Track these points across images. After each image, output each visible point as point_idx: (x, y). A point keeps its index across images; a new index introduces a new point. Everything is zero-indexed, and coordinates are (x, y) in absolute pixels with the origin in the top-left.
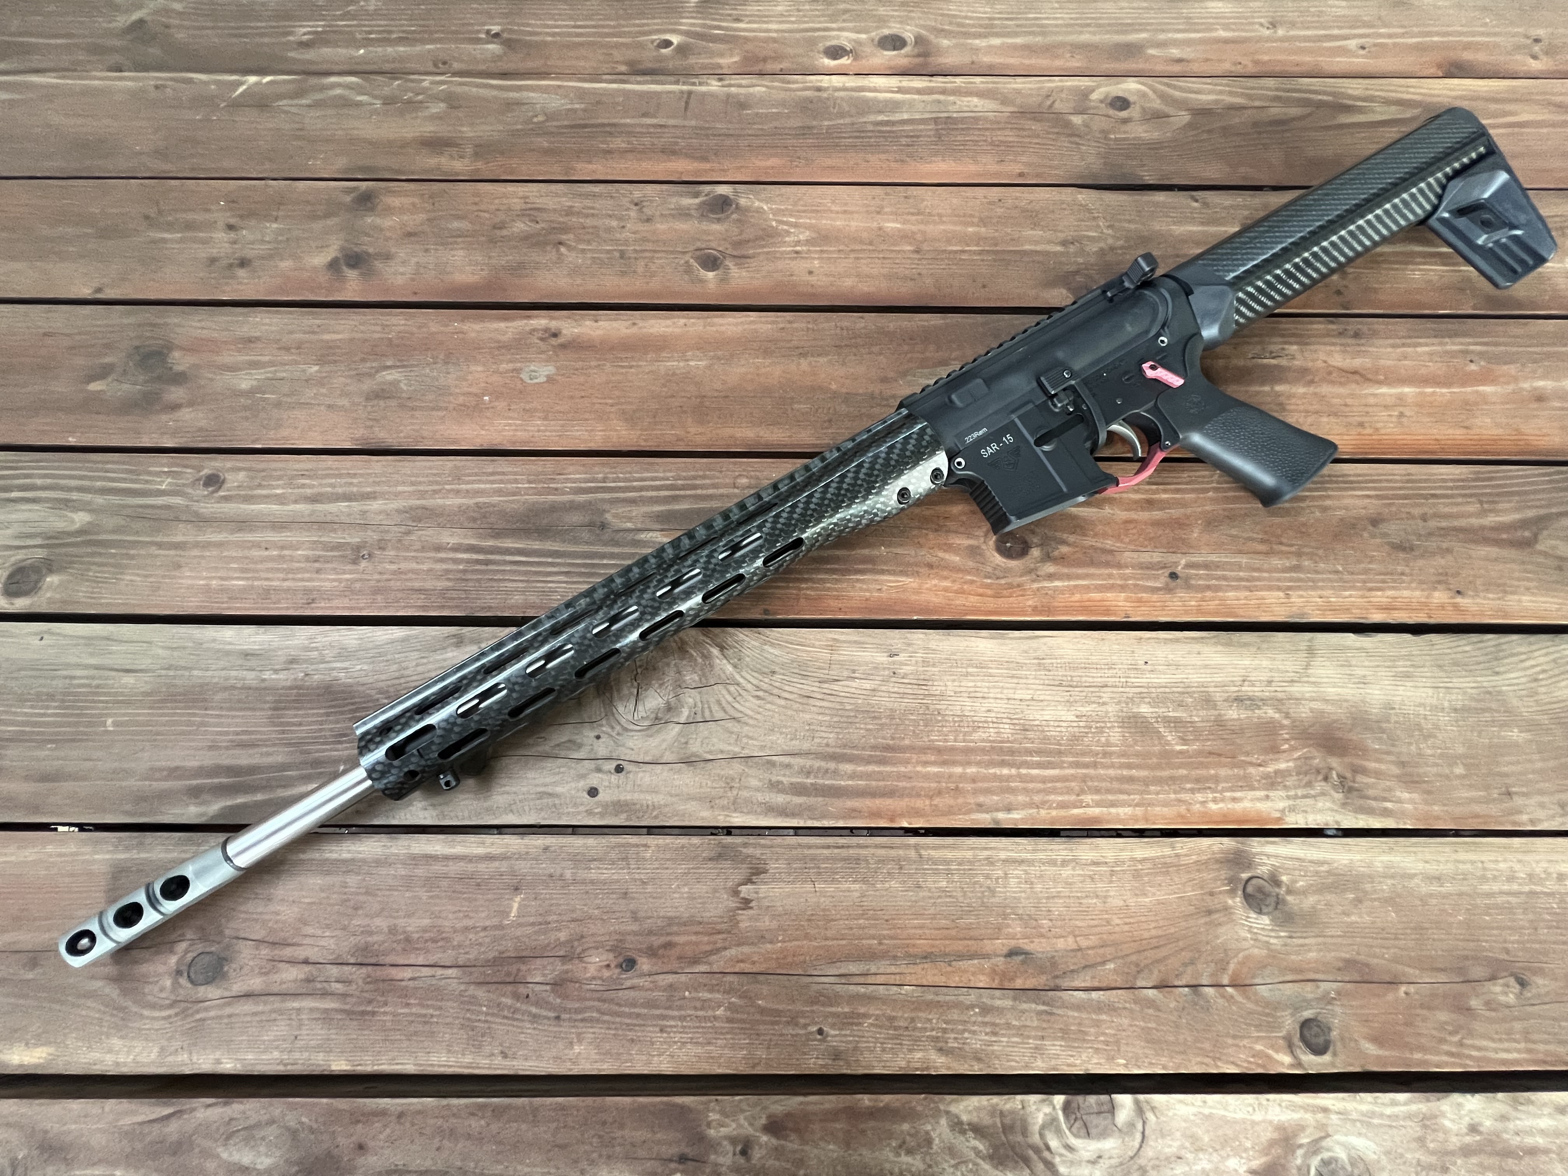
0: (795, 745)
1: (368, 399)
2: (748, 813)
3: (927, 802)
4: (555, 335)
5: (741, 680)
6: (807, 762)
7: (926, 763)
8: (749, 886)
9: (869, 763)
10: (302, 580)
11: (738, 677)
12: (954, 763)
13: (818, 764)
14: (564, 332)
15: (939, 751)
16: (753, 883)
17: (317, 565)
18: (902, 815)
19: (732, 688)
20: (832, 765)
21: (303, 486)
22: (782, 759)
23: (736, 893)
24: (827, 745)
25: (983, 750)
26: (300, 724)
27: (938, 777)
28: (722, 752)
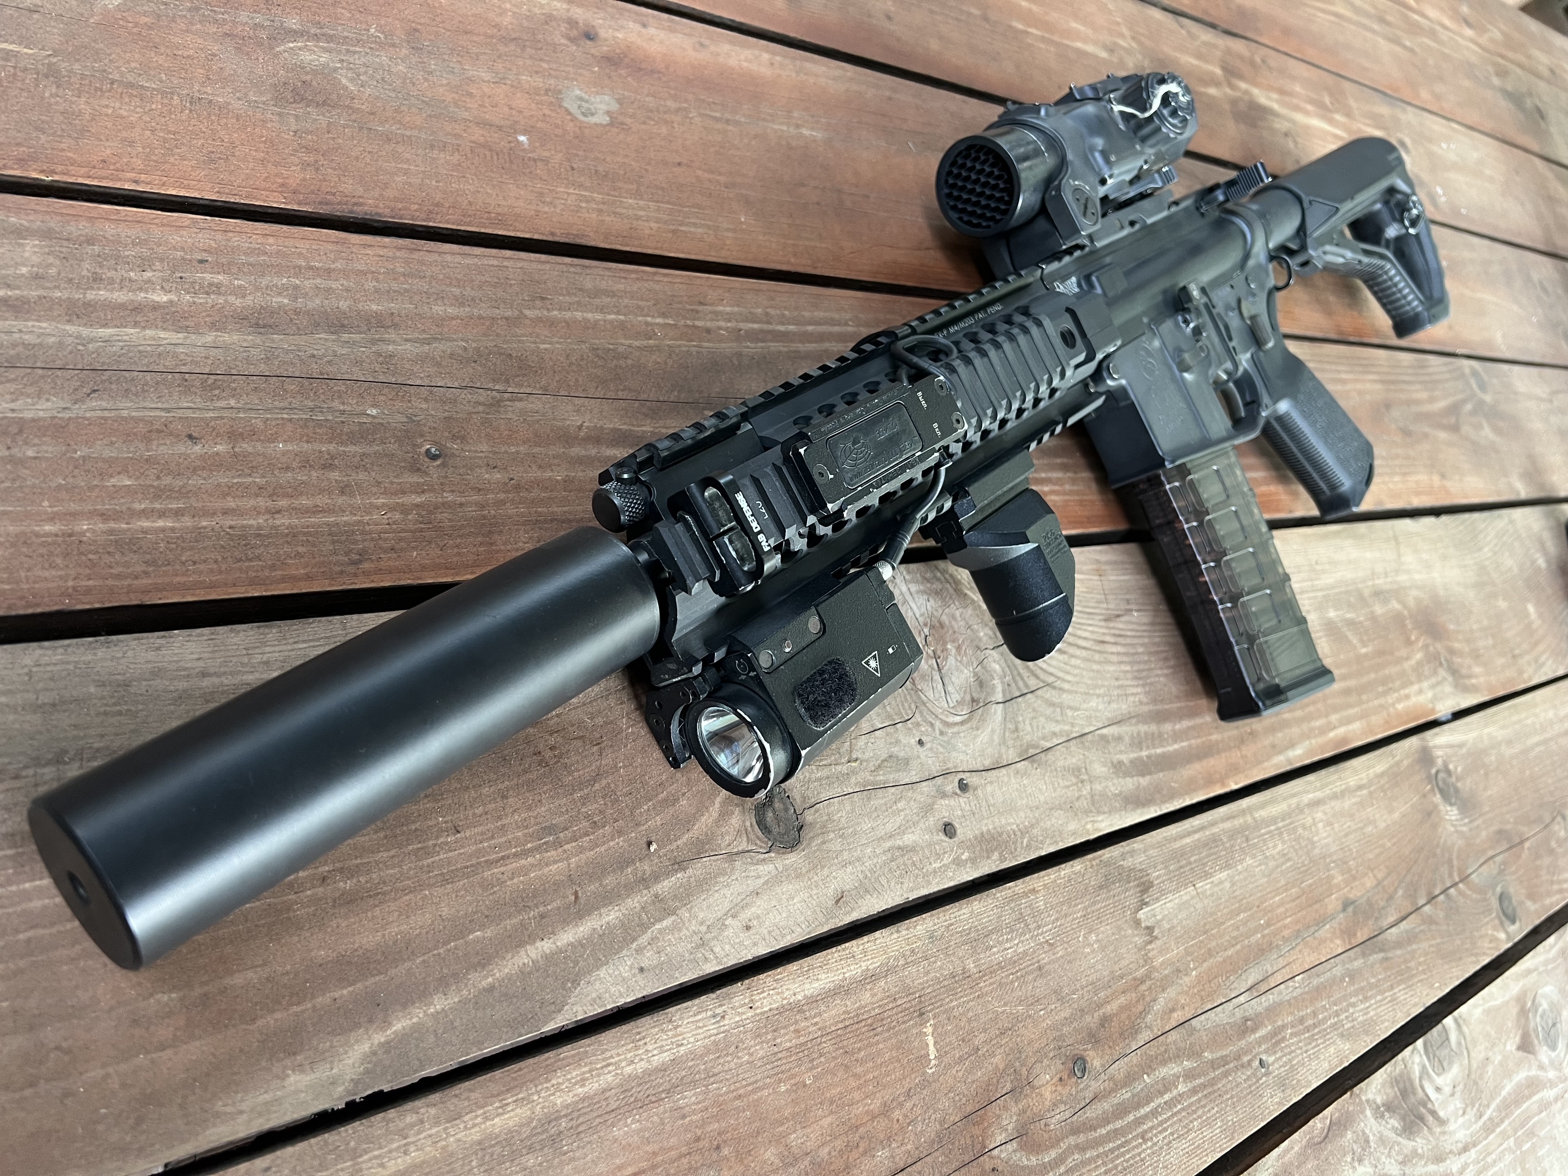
0: (1115, 709)
1: (279, 99)
2: (1110, 812)
4: (589, 37)
6: (1134, 730)
8: (1146, 910)
10: (316, 510)
13: (1143, 729)
16: (1147, 904)
18: (1228, 776)
20: (1155, 728)
21: (216, 288)
22: (1111, 730)
23: (1138, 922)
24: (1141, 703)
28: (1055, 734)
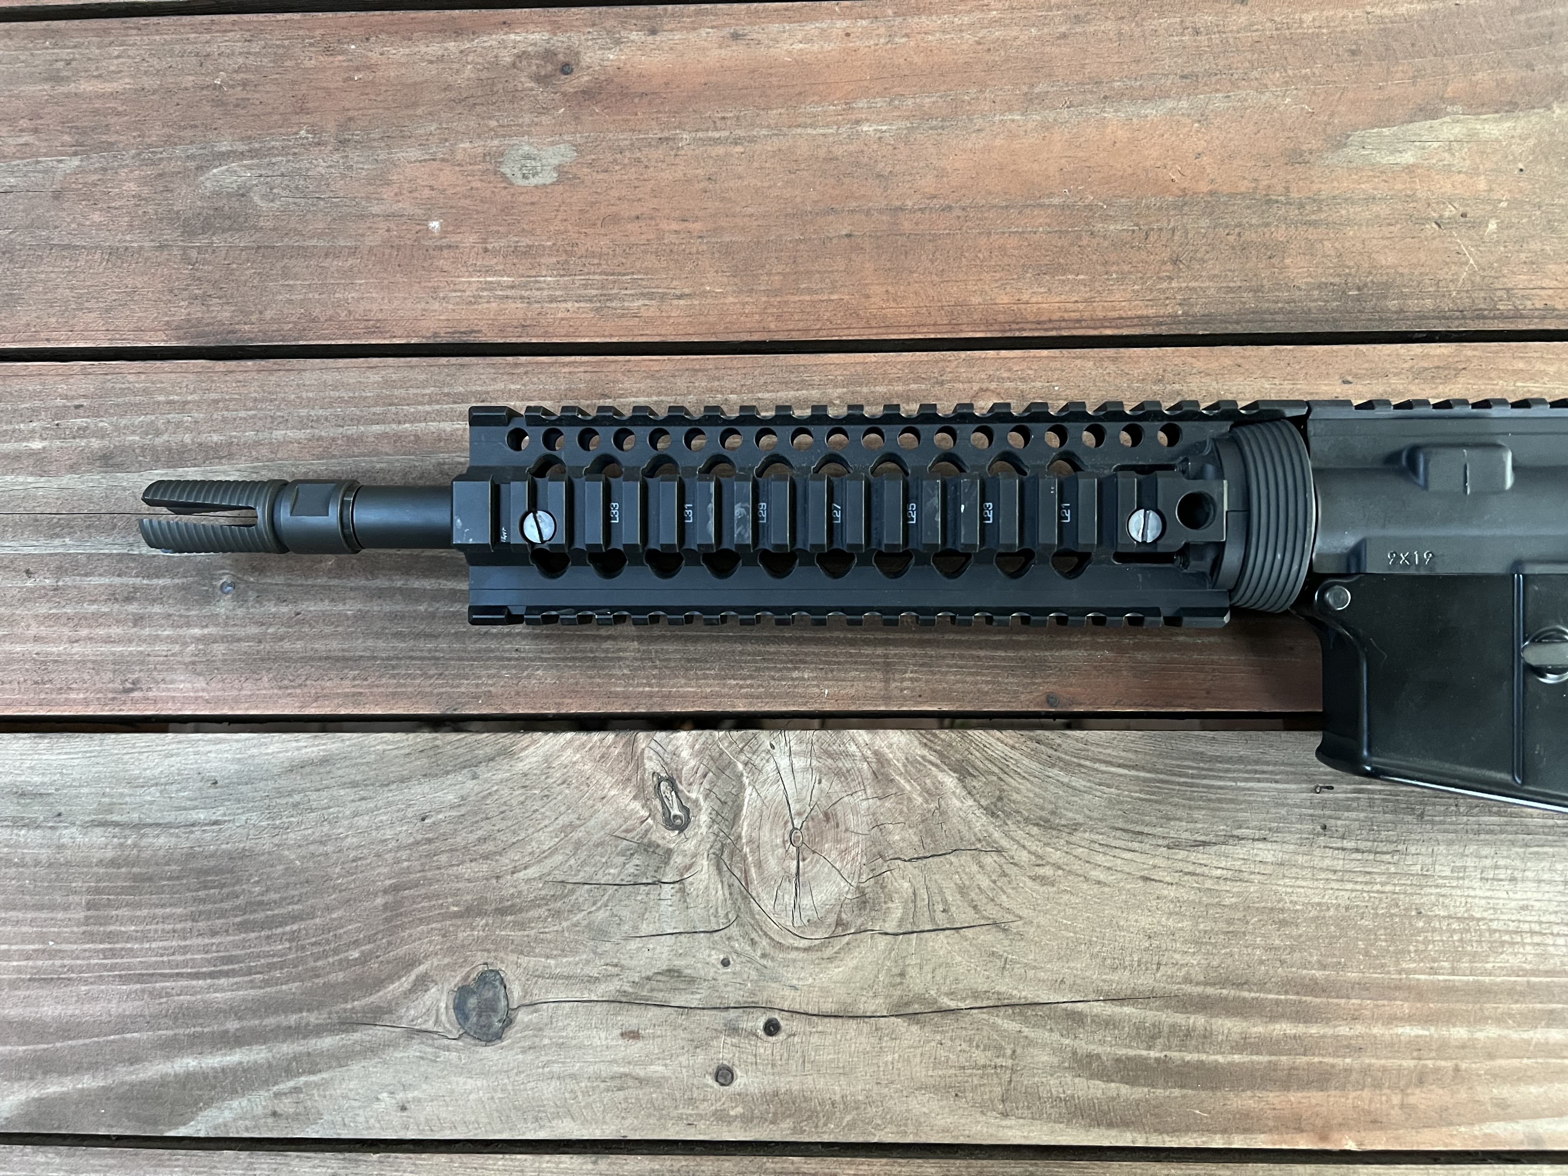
0: (1123, 980)
1: (189, 231)
2: (1032, 1119)
3: (1396, 1100)
4: (566, 69)
5: (1004, 843)
6: (1150, 1015)
7: (1392, 1019)
9: (1274, 1018)
10: (108, 640)
11: (997, 835)
12: (1450, 1018)
13: (1169, 1018)
14: (587, 59)
15: (1418, 993)
17: (133, 608)
18: (1344, 1126)
19: (989, 860)
20: (1198, 1021)
21: (82, 432)
22: (1098, 1008)
24: (1187, 980)
25: (1512, 993)
26: (144, 937)
27: (1417, 1048)
28: (975, 995)
